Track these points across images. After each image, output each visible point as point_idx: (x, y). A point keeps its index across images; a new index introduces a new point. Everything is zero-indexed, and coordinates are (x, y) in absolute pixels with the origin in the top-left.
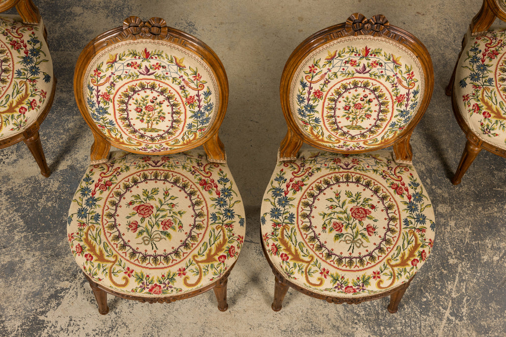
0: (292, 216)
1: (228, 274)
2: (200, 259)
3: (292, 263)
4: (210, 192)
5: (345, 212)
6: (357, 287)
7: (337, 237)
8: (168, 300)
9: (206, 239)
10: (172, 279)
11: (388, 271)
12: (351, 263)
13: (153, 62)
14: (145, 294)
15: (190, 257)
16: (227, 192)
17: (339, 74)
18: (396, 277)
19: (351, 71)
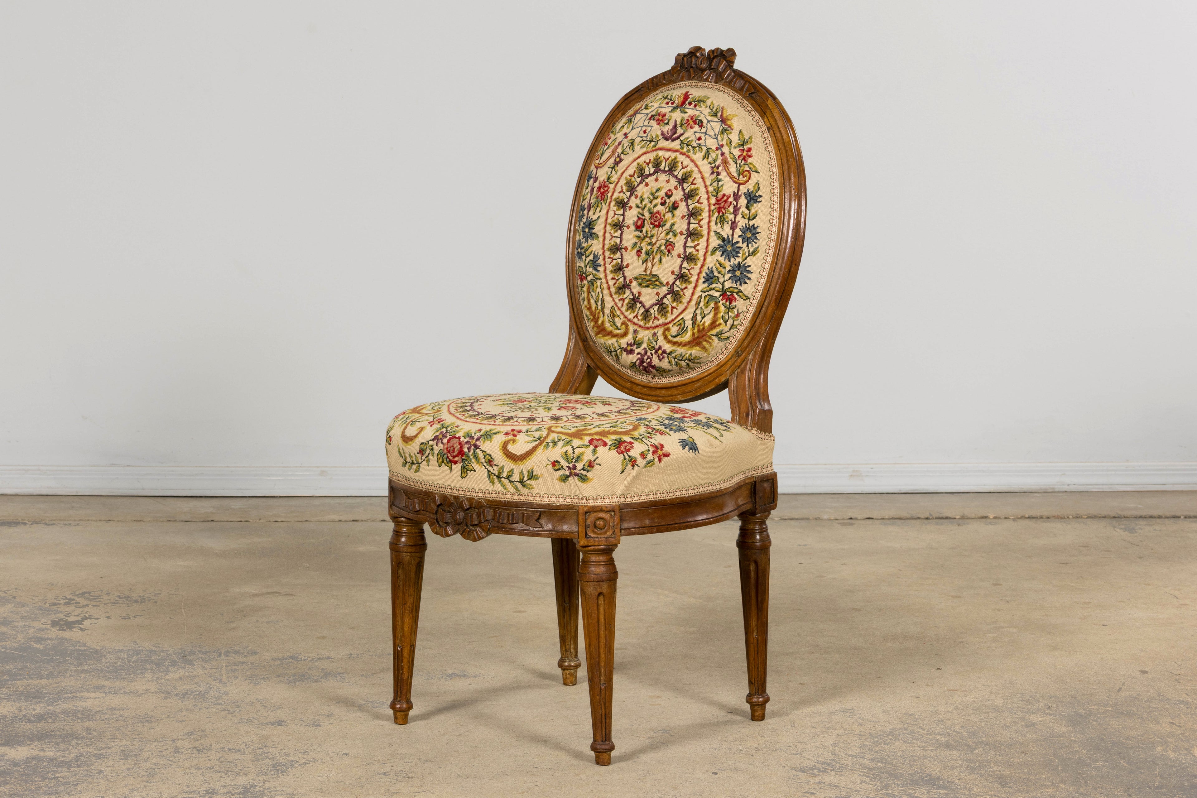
6: (465, 440)
17: (637, 141)
18: (545, 443)
19: (654, 135)
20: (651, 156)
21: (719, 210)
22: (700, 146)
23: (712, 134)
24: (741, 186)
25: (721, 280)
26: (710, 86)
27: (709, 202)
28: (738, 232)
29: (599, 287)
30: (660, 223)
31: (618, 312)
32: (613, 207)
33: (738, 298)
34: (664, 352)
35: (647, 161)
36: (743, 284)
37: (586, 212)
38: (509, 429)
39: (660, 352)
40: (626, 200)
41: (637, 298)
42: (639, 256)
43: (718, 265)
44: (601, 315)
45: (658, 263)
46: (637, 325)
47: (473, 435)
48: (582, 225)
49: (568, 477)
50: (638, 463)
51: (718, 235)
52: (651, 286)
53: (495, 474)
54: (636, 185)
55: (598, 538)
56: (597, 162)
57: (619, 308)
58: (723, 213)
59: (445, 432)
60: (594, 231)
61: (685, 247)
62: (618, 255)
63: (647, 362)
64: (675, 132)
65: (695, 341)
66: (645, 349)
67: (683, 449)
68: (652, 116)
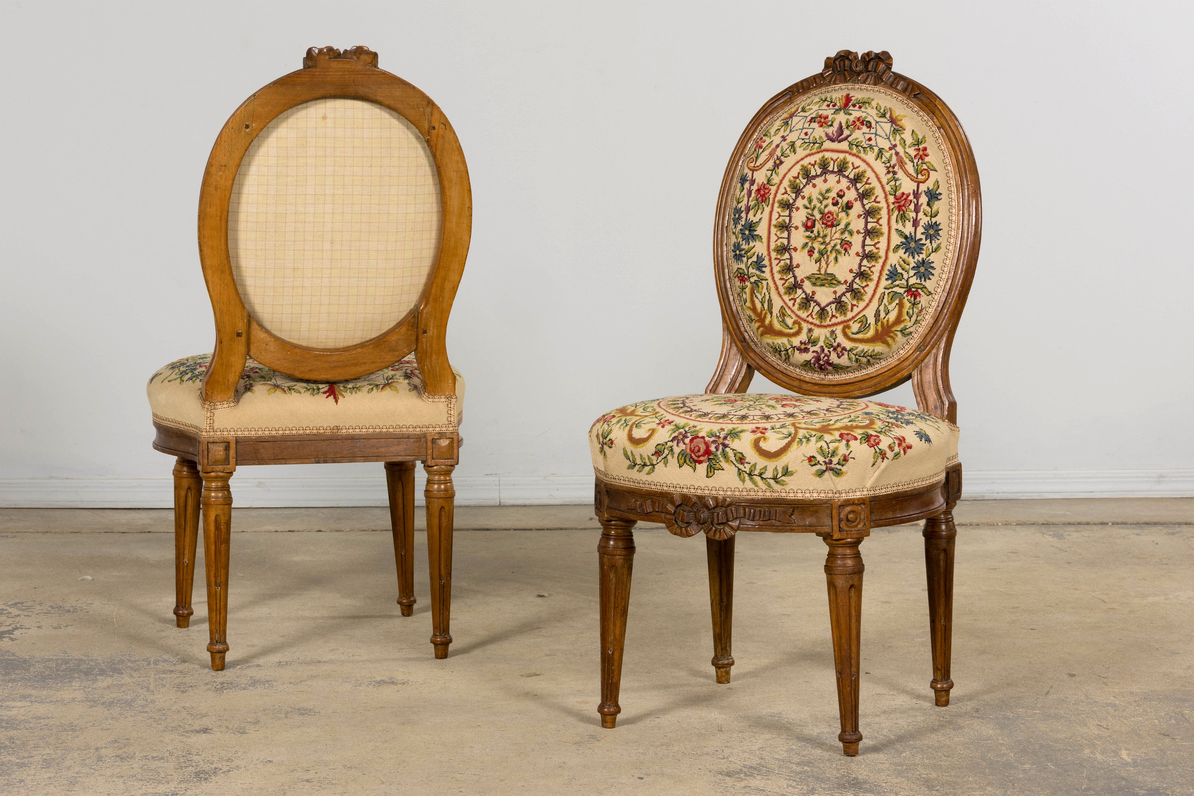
6: (712, 439)
17: (798, 143)
18: (797, 440)
19: (817, 137)
20: (817, 157)
21: (899, 208)
22: (871, 147)
23: (884, 135)
24: (921, 184)
25: (906, 276)
26: (869, 88)
27: (887, 201)
28: (920, 230)
29: (765, 287)
30: (832, 223)
31: (789, 312)
32: (777, 209)
33: (922, 293)
34: (844, 349)
35: (813, 163)
36: (927, 280)
37: (743, 215)
38: (753, 427)
39: (839, 349)
40: (791, 201)
41: (811, 297)
42: (811, 256)
43: (902, 262)
44: (769, 316)
45: (833, 262)
46: (812, 323)
47: (718, 434)
48: (739, 227)
49: (824, 471)
50: (887, 455)
51: (900, 233)
52: (827, 285)
53: (746, 472)
54: (802, 186)
55: (851, 531)
56: (752, 165)
57: (789, 308)
58: (904, 211)
59: (684, 432)
60: (755, 233)
61: (864, 245)
62: (787, 256)
63: (824, 359)
64: (842, 134)
65: (878, 338)
66: (822, 347)
67: (921, 441)
68: (812, 118)
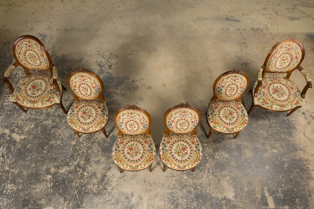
0: (167, 150)
1: (152, 164)
2: (145, 161)
3: (167, 162)
4: (147, 144)
5: (180, 149)
6: (183, 168)
7: (178, 155)
8: (137, 171)
9: (146, 156)
10: (138, 166)
11: (191, 164)
12: (182, 162)
13: (133, 115)
14: (131, 170)
15: (142, 161)
16: (151, 144)
17: (178, 117)
18: (193, 165)
19: (181, 116)
22: (188, 117)
24: (195, 120)
27: (191, 122)
30: (183, 124)
31: (177, 130)
35: (180, 119)
40: (177, 122)
41: (180, 129)
43: (193, 127)
45: (183, 127)
48: (169, 124)
56: (171, 118)
60: (172, 125)
61: (188, 126)
62: (177, 127)
64: (184, 116)
68: (179, 114)
